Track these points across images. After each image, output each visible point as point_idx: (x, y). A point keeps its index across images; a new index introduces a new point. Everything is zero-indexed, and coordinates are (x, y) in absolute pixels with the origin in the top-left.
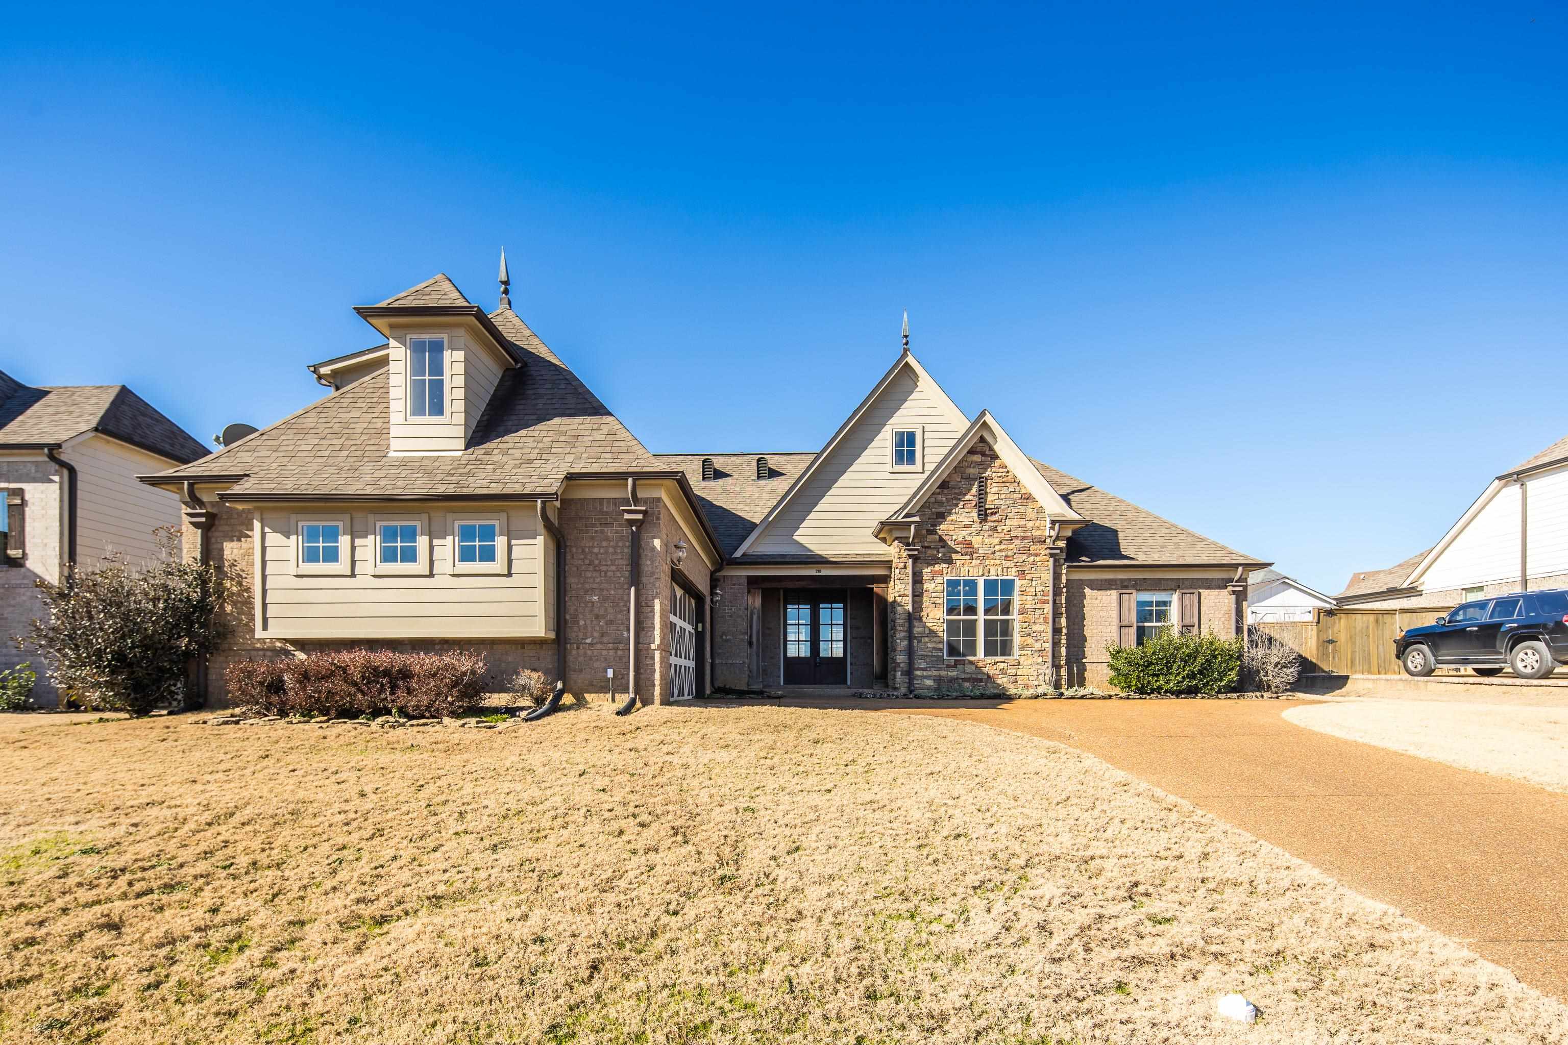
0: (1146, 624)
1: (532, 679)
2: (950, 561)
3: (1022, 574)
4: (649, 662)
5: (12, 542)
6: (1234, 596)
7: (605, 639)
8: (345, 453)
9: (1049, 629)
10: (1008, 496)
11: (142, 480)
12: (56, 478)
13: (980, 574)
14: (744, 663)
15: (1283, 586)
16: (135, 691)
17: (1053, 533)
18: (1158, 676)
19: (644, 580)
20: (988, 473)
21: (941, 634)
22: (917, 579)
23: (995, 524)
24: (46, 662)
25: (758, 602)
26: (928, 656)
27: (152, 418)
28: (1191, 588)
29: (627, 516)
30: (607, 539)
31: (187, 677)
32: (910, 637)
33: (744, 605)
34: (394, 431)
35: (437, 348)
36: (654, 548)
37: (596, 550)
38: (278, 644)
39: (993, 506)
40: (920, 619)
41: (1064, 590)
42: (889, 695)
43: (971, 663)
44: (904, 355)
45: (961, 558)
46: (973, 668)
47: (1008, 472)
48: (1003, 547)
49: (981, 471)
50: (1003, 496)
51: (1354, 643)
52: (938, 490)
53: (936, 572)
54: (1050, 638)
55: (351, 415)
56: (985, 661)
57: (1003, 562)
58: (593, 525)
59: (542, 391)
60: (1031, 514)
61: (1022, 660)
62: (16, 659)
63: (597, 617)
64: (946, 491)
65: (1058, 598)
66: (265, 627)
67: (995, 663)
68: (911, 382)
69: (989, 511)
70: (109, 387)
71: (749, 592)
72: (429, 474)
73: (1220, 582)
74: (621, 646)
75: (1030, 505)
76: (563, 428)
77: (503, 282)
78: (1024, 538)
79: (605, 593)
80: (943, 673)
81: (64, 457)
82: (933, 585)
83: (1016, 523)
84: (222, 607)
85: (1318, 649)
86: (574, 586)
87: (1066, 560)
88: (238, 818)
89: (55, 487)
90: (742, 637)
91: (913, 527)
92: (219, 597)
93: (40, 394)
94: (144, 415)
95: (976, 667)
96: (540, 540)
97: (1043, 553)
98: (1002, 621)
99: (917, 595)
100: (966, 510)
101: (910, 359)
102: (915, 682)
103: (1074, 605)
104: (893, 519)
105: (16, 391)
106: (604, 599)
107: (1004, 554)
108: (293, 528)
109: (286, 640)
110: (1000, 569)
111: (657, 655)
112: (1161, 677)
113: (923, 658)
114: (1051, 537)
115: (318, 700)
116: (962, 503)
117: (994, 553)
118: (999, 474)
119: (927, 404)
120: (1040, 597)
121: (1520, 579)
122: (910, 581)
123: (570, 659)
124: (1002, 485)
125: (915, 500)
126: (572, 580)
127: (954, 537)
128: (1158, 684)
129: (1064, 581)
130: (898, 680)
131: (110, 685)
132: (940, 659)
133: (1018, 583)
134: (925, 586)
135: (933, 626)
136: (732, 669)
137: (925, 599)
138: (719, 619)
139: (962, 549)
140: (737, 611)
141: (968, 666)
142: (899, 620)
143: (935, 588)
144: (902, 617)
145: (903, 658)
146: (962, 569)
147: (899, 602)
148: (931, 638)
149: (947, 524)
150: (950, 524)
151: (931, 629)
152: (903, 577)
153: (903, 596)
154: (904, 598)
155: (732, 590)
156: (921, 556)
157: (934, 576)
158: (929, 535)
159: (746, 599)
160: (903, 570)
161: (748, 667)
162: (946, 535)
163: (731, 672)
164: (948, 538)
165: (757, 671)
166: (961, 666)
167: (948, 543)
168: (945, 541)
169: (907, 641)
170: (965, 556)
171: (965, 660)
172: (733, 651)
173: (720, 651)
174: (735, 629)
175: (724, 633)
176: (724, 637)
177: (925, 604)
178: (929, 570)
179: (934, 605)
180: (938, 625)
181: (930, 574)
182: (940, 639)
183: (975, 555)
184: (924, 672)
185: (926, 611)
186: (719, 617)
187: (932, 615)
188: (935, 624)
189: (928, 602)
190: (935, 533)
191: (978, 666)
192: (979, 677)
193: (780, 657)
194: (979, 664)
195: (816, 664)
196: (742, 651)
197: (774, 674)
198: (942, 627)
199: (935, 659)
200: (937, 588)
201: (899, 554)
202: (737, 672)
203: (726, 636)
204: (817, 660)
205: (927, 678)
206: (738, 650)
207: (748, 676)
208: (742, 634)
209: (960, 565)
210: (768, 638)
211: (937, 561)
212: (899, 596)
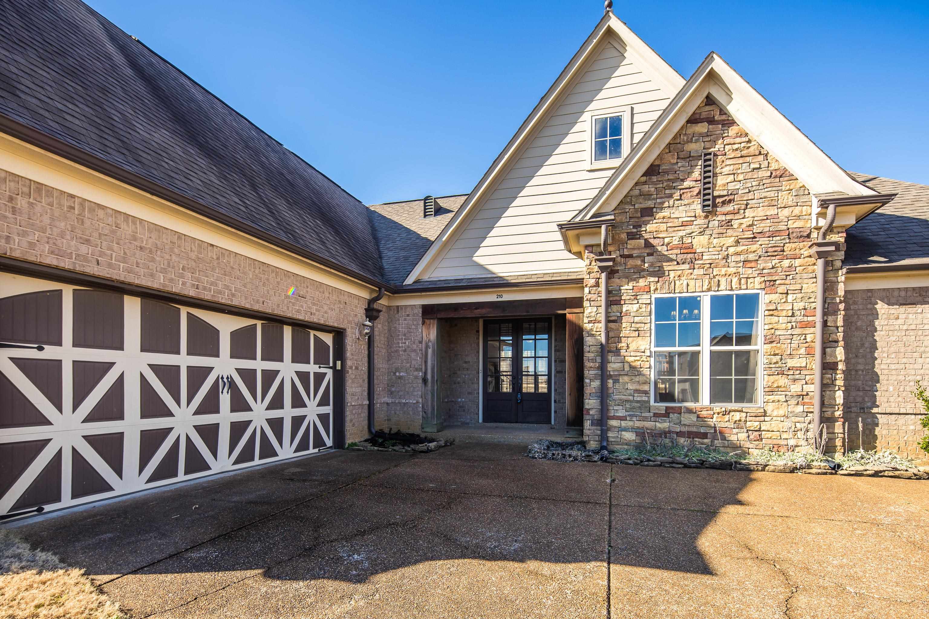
2: (659, 273)
3: (770, 285)
9: (816, 365)
10: (749, 175)
13: (705, 288)
14: (417, 402)
17: (823, 223)
20: (719, 146)
21: (646, 372)
22: (613, 300)
23: (729, 217)
25: (433, 335)
26: (627, 401)
32: (603, 375)
33: (419, 338)
39: (725, 193)
40: (617, 352)
41: (842, 306)
42: (564, 456)
43: (690, 411)
44: (606, 20)
45: (677, 267)
46: (694, 418)
47: (749, 141)
48: (740, 249)
49: (708, 145)
50: (741, 177)
52: (644, 179)
53: (640, 289)
54: (817, 377)
56: (711, 409)
57: (742, 270)
60: (785, 198)
61: (769, 408)
64: (654, 179)
65: (830, 318)
67: (726, 413)
68: (616, 54)
69: (718, 200)
71: (423, 323)
75: (785, 185)
78: (774, 234)
80: (649, 424)
82: (636, 307)
83: (762, 214)
87: (845, 262)
90: (416, 373)
91: (603, 227)
95: (698, 417)
97: (806, 253)
98: (738, 354)
99: (613, 321)
100: (685, 201)
101: (615, 23)
102: (610, 434)
103: (857, 329)
104: (577, 220)
107: (742, 258)
110: (735, 280)
113: (622, 403)
114: (818, 229)
116: (678, 193)
117: (726, 257)
118: (736, 146)
120: (799, 318)
122: (603, 303)
124: (741, 161)
125: (608, 193)
127: (667, 240)
129: (841, 293)
130: (587, 432)
132: (645, 406)
133: (764, 300)
134: (625, 308)
135: (635, 361)
136: (405, 409)
137: (624, 325)
138: (393, 354)
139: (679, 256)
140: (411, 344)
141: (687, 415)
142: (589, 352)
143: (637, 310)
144: (593, 349)
145: (593, 402)
146: (677, 282)
147: (592, 330)
148: (633, 377)
149: (657, 223)
150: (661, 223)
151: (633, 364)
152: (595, 297)
153: (593, 322)
154: (595, 324)
155: (406, 322)
156: (619, 268)
157: (638, 294)
158: (629, 239)
159: (420, 331)
160: (595, 288)
161: (423, 407)
162: (654, 238)
163: (404, 413)
164: (658, 242)
165: (432, 412)
166: (676, 415)
167: (657, 249)
168: (654, 246)
169: (599, 381)
170: (683, 265)
171: (681, 407)
172: (407, 390)
173: (393, 389)
174: (408, 365)
175: (397, 370)
176: (397, 374)
177: (623, 332)
178: (630, 286)
179: (637, 332)
180: (642, 359)
181: (631, 291)
182: (645, 378)
183: (697, 262)
184: (622, 422)
185: (626, 341)
186: (392, 352)
187: (634, 346)
188: (638, 358)
189: (629, 329)
190: (638, 236)
191: (701, 416)
192: (702, 431)
193: (478, 393)
194: (702, 413)
195: (518, 400)
196: (416, 390)
197: (472, 410)
198: (648, 361)
199: (639, 405)
200: (641, 310)
201: (590, 267)
202: (411, 413)
203: (400, 373)
204: (519, 396)
205: (626, 430)
206: (412, 389)
207: (423, 417)
208: (417, 370)
209: (674, 277)
210: (465, 372)
211: (642, 273)
212: (589, 323)
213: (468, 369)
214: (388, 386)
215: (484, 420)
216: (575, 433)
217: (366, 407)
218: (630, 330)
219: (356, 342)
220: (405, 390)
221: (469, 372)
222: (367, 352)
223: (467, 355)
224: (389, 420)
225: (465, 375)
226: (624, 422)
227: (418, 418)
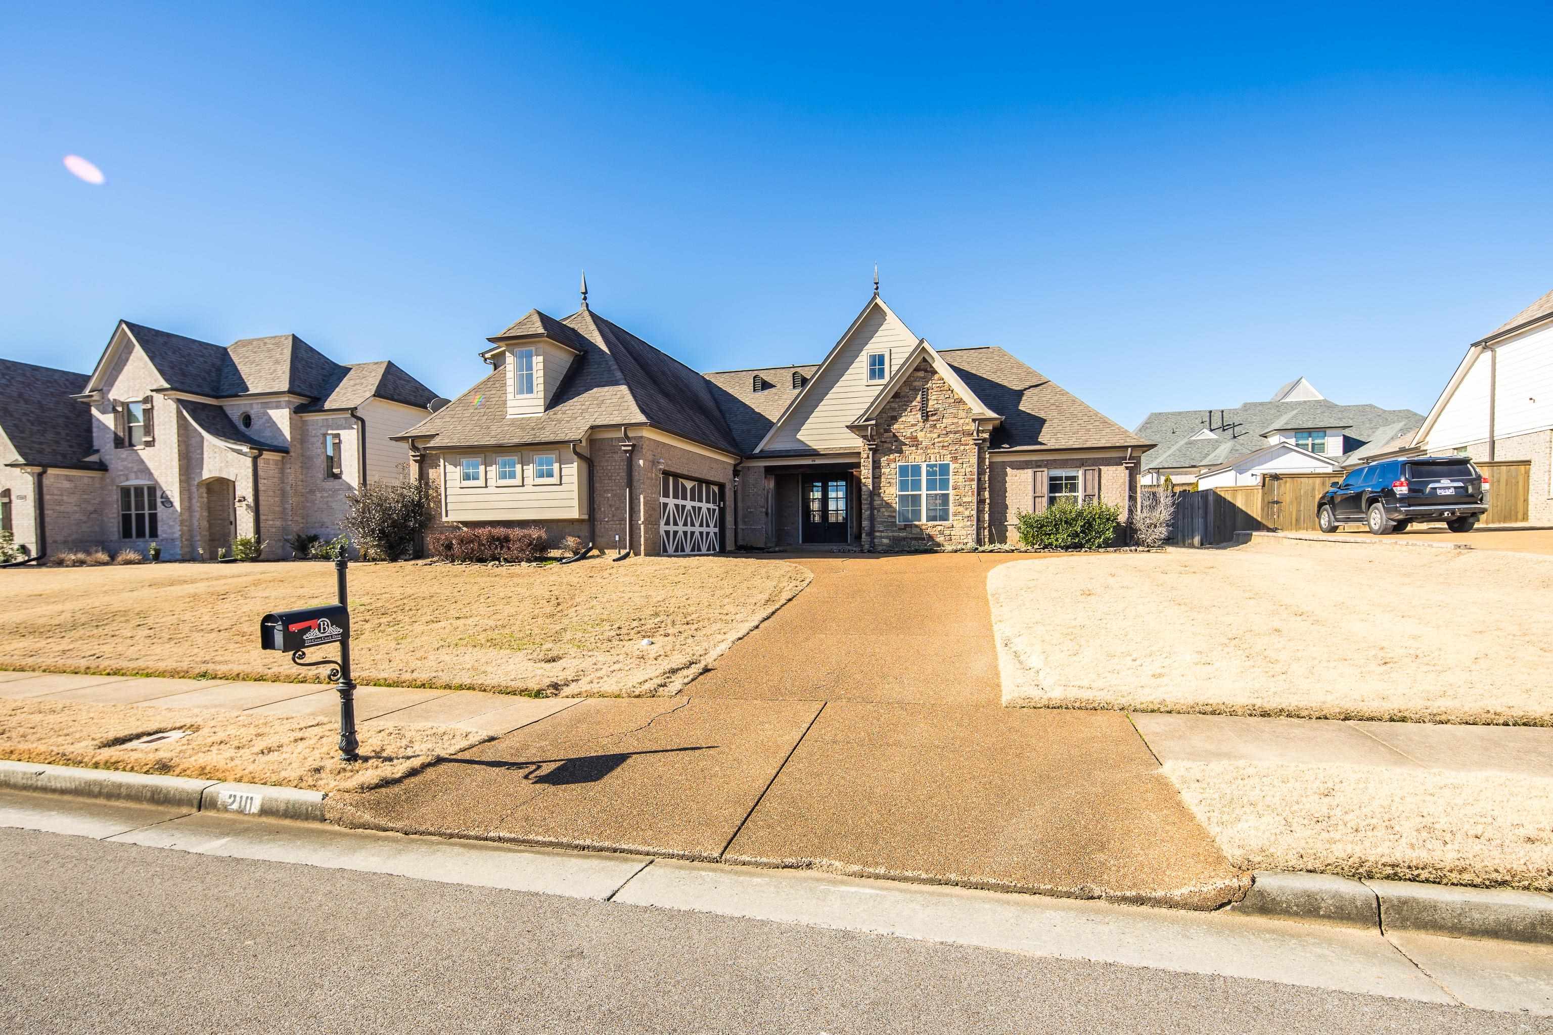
0: (1057, 495)
1: (571, 541)
2: (900, 452)
3: (955, 459)
4: (638, 531)
5: (335, 465)
6: (1128, 471)
7: (615, 518)
8: (485, 417)
9: (975, 501)
10: (944, 401)
11: (391, 439)
12: (355, 427)
13: (923, 460)
14: (762, 528)
15: (1283, 450)
16: (390, 549)
17: (976, 428)
18: (1050, 535)
19: (635, 484)
20: (929, 385)
22: (876, 466)
23: (935, 423)
24: (351, 535)
25: (772, 484)
26: (885, 522)
27: (404, 380)
28: (1093, 465)
29: (623, 448)
30: (616, 461)
31: (414, 541)
32: (872, 508)
33: (764, 487)
34: (509, 404)
35: (529, 356)
36: (640, 465)
37: (609, 468)
38: (455, 524)
39: (933, 410)
40: (879, 495)
41: (988, 470)
43: (916, 526)
44: (874, 298)
45: (909, 449)
46: (918, 530)
47: (944, 383)
48: (940, 439)
49: (924, 383)
50: (940, 402)
51: (1299, 504)
52: (892, 399)
53: (891, 460)
54: (975, 507)
55: (491, 393)
56: (927, 525)
57: (941, 451)
58: (608, 454)
59: (592, 370)
61: (955, 523)
62: (339, 532)
63: (610, 506)
64: (897, 400)
65: (982, 477)
66: (447, 516)
67: (934, 526)
68: (880, 317)
69: (930, 413)
70: (382, 362)
71: (765, 477)
72: (523, 429)
73: (1118, 460)
74: (623, 522)
75: (961, 407)
76: (598, 395)
77: (582, 293)
78: (956, 433)
79: (614, 492)
80: (896, 534)
81: (359, 414)
82: (889, 470)
83: (951, 422)
84: (429, 504)
85: (1263, 509)
86: (598, 488)
87: (989, 448)
88: (413, 597)
89: (355, 431)
90: (762, 509)
91: (870, 427)
92: (427, 499)
93: (346, 370)
94: (400, 379)
95: (921, 529)
96: (575, 464)
97: (970, 443)
98: (940, 495)
99: (876, 477)
100: (913, 413)
101: (878, 301)
102: (876, 540)
103: (997, 482)
104: (859, 422)
105: (334, 369)
106: (614, 495)
107: (941, 444)
108: (458, 464)
109: (459, 522)
110: (938, 456)
111: (642, 527)
112: (1052, 536)
113: (882, 523)
114: (977, 431)
115: (467, 553)
116: (910, 408)
117: (934, 444)
118: (937, 386)
119: (890, 333)
120: (969, 476)
121: (1488, 440)
122: (871, 468)
123: (597, 530)
124: (940, 393)
125: (872, 408)
126: (597, 485)
127: (904, 434)
128: (1050, 541)
129: (987, 463)
131: (378, 546)
132: (894, 524)
133: (952, 466)
134: (883, 471)
135: (888, 499)
136: (755, 532)
137: (882, 480)
139: (910, 442)
140: (759, 491)
142: (864, 495)
143: (889, 472)
144: (866, 493)
145: (867, 523)
146: (909, 457)
147: (865, 483)
148: (887, 509)
149: (899, 424)
150: (901, 424)
151: (887, 501)
152: (867, 464)
154: (867, 479)
155: (755, 477)
156: (879, 449)
157: (890, 463)
158: (885, 433)
159: (763, 482)
160: (867, 458)
161: (766, 531)
162: (898, 432)
163: (754, 535)
164: (900, 434)
165: (771, 534)
167: (899, 439)
168: (897, 437)
169: (870, 511)
170: (912, 448)
171: (912, 524)
173: (746, 520)
174: (758, 504)
175: (749, 507)
176: (752, 510)
177: (882, 484)
178: (885, 459)
179: (889, 484)
180: (892, 499)
181: (886, 461)
182: (894, 509)
183: (919, 446)
184: (882, 533)
185: (884, 489)
187: (888, 491)
188: (890, 498)
189: (885, 482)
190: (890, 431)
192: (922, 537)
193: (798, 525)
194: (922, 527)
195: (825, 527)
196: (762, 520)
197: (794, 535)
198: (895, 500)
199: (890, 524)
200: (891, 472)
201: (864, 447)
202: (758, 535)
204: (825, 525)
205: (884, 538)
206: (760, 519)
207: (766, 537)
208: (762, 507)
209: (908, 454)
210: (790, 509)
211: (891, 452)
212: (864, 478)
213: (791, 507)
214: (743, 518)
215: (803, 542)
217: (734, 530)
219: (729, 492)
220: (754, 520)
221: (792, 509)
222: (734, 496)
224: (744, 539)
225: (790, 511)
227: (763, 537)
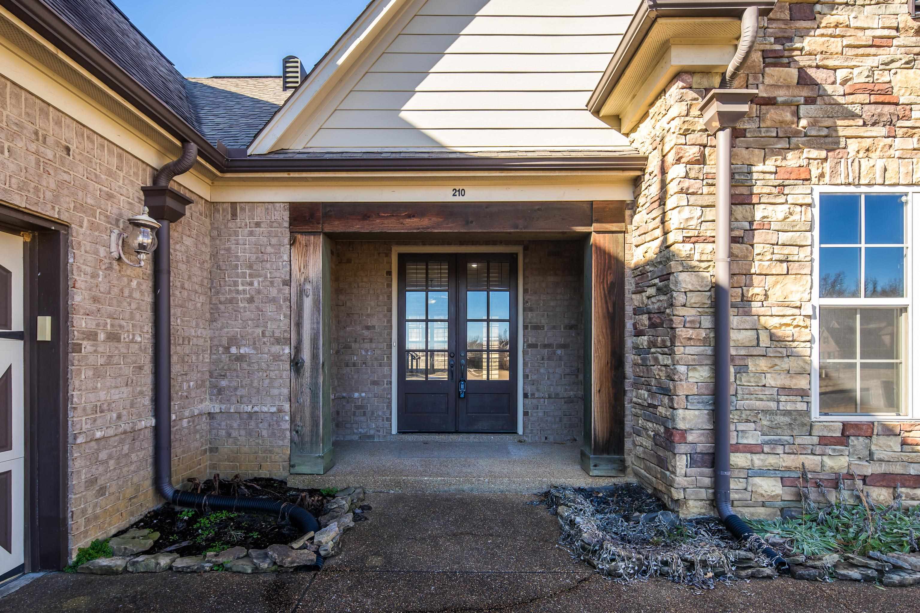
2: (828, 142)
14: (280, 411)
21: (802, 349)
26: (765, 412)
32: (718, 356)
33: (284, 274)
43: (889, 431)
45: (862, 132)
46: (895, 444)
53: (790, 172)
71: (293, 242)
80: (810, 460)
82: (782, 210)
90: (276, 349)
95: (904, 443)
99: (741, 238)
113: (755, 415)
127: (841, 74)
130: (680, 480)
134: (759, 212)
135: (781, 325)
136: (253, 424)
137: (758, 249)
138: (222, 307)
139: (866, 107)
140: (265, 287)
141: (883, 440)
142: (684, 306)
143: (786, 218)
144: (693, 298)
145: (695, 416)
146: (864, 162)
147: (690, 257)
148: (777, 361)
149: (822, 35)
150: (831, 36)
151: (779, 333)
152: (697, 186)
153: (693, 240)
154: (697, 245)
155: (253, 239)
156: (747, 126)
157: (787, 182)
158: (767, 65)
159: (286, 258)
160: (697, 167)
161: (292, 420)
162: (818, 67)
163: (249, 434)
164: (824, 76)
165: (312, 431)
166: (861, 439)
167: (825, 90)
168: (817, 84)
169: (707, 368)
170: (872, 128)
171: (873, 423)
172: (255, 384)
173: (224, 383)
174: (259, 331)
175: (233, 341)
176: (233, 350)
177: (757, 263)
178: (770, 165)
179: (785, 265)
180: (795, 323)
181: (773, 176)
182: (801, 363)
183: (900, 123)
184: (756, 457)
185: (762, 284)
186: (221, 303)
187: (779, 293)
188: (787, 320)
189: (769, 257)
190: (786, 61)
191: (909, 441)
192: (912, 472)
193: (391, 383)
194: (911, 434)
195: (459, 394)
196: (276, 384)
197: (380, 413)
198: (806, 327)
199: (787, 419)
200: (792, 218)
201: (687, 119)
202: (265, 433)
203: (238, 348)
204: (462, 386)
205: (762, 473)
206: (267, 381)
207: (292, 441)
208: (278, 341)
209: (858, 152)
210: (367, 346)
211: (794, 140)
212: (684, 242)
213: (371, 340)
214: (211, 376)
215: (401, 431)
216: (609, 467)
217: (149, 434)
218: (771, 260)
219: (110, 268)
220: (251, 384)
221: (374, 345)
222: (149, 298)
223: (368, 316)
224: (213, 450)
225: (367, 351)
226: (758, 456)
227: (281, 443)
